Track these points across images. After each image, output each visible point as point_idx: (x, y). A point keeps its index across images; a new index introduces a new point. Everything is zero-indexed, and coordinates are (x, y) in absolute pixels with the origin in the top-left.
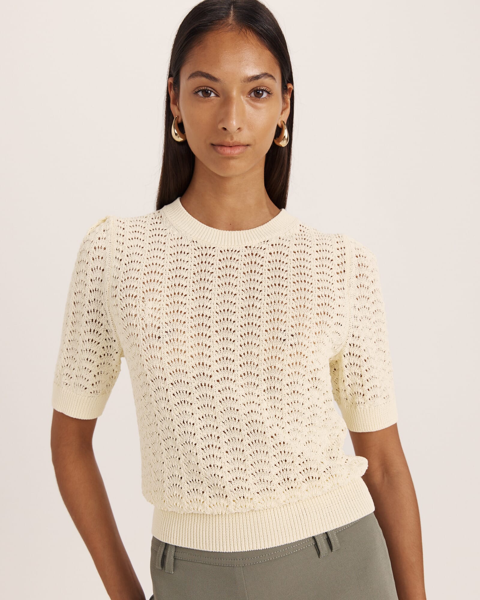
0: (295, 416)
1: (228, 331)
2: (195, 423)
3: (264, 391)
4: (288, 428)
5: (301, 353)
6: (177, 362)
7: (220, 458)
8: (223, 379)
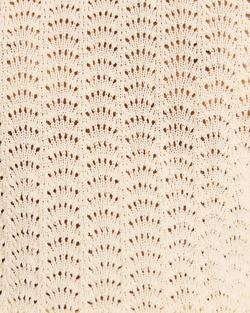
0: (213, 192)
1: (106, 48)
2: (40, 200)
3: (165, 148)
4: (203, 212)
5: (223, 83)
6: (23, 95)
7: (78, 261)
8: (96, 127)
